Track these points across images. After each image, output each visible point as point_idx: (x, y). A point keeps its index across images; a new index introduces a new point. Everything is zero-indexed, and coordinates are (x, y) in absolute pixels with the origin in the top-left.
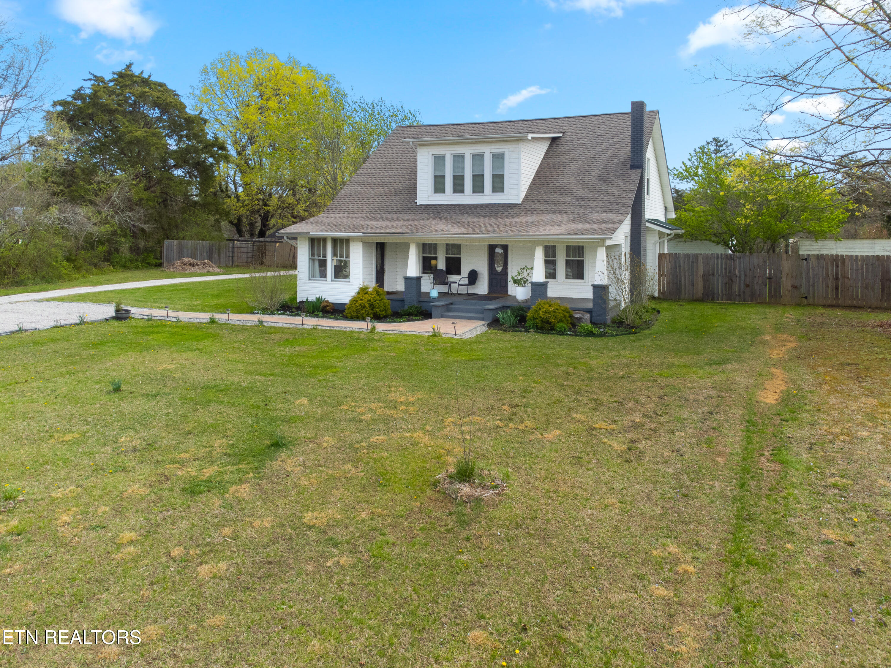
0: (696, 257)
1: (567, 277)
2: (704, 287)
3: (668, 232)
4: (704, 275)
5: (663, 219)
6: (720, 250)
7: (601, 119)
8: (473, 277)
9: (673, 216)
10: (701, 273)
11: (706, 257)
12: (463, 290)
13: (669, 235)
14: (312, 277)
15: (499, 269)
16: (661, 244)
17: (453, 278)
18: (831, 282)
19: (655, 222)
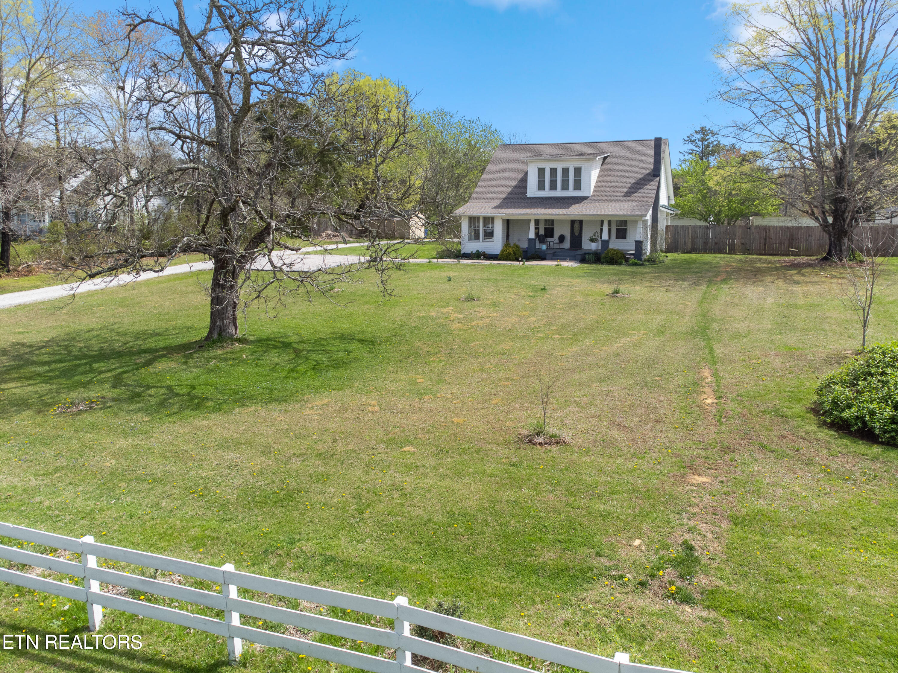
0: (687, 227)
1: (617, 238)
2: (692, 245)
3: (672, 212)
4: (692, 238)
5: (666, 204)
6: (702, 223)
7: (633, 144)
8: (562, 239)
9: (673, 202)
10: (690, 236)
11: (694, 227)
12: (557, 246)
13: (671, 214)
14: (470, 239)
15: (577, 234)
16: (667, 220)
17: (549, 239)
18: (763, 241)
19: (664, 206)
